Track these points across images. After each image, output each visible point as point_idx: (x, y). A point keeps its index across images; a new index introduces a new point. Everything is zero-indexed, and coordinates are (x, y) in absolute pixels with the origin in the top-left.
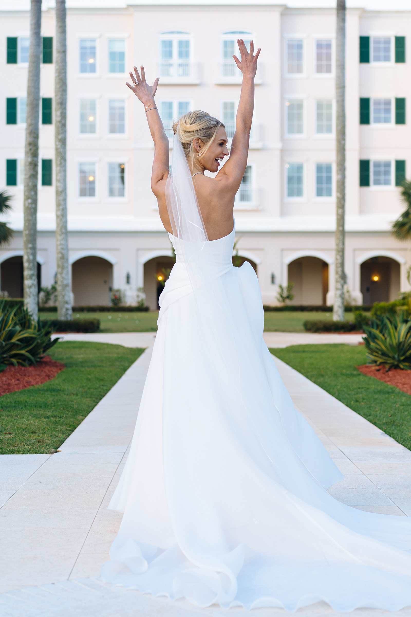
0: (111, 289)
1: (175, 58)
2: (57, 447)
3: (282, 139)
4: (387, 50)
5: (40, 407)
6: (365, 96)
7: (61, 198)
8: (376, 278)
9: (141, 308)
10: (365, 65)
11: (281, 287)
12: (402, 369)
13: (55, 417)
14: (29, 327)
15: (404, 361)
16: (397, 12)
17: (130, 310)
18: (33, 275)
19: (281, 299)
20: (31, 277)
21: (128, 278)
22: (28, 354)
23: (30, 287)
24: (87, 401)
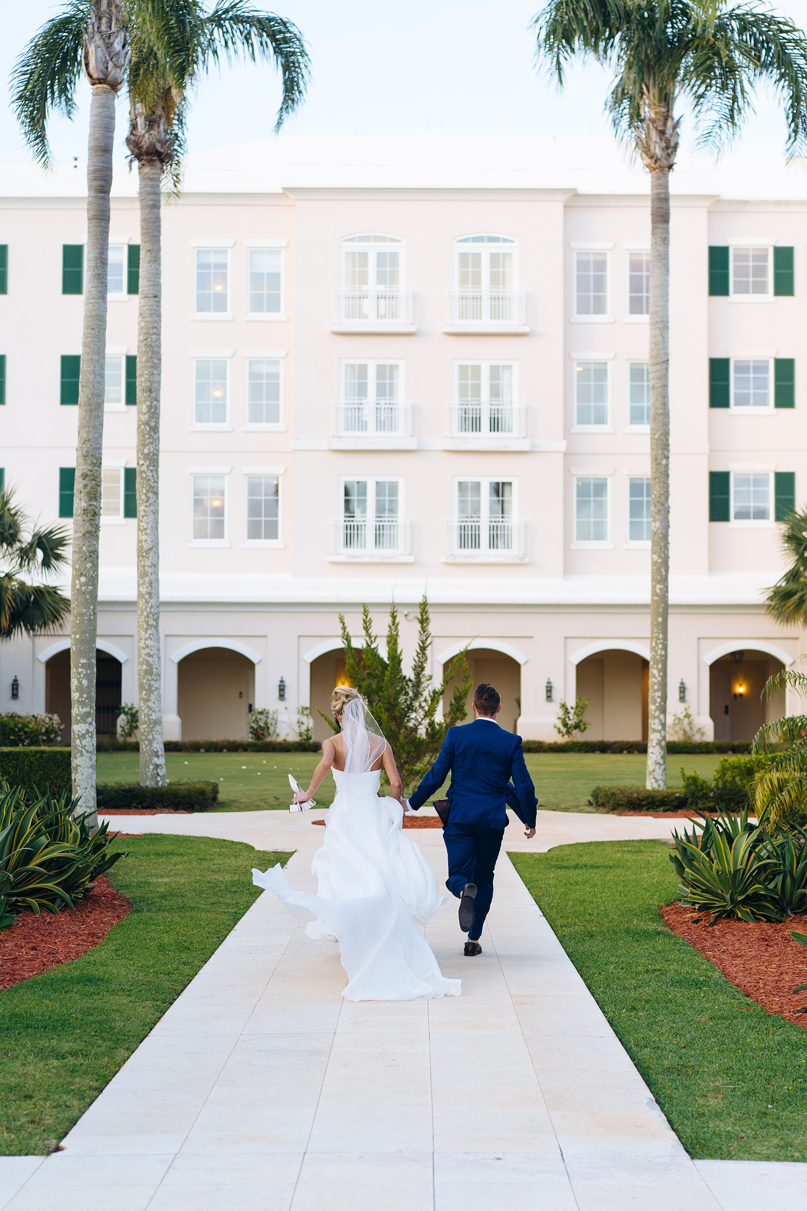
0: (251, 708)
1: (372, 286)
2: (62, 1135)
3: (567, 433)
4: (760, 271)
5: (55, 1028)
6: (720, 355)
7: (148, 562)
8: (741, 689)
9: (307, 746)
10: (719, 300)
11: (563, 706)
12: (739, 919)
13: (74, 1054)
14: (63, 839)
15: (743, 902)
16: (778, 203)
17: (285, 748)
18: (88, 714)
19: (564, 730)
20: (84, 718)
21: (282, 688)
22: (59, 890)
23: (83, 737)
24: (144, 1009)
